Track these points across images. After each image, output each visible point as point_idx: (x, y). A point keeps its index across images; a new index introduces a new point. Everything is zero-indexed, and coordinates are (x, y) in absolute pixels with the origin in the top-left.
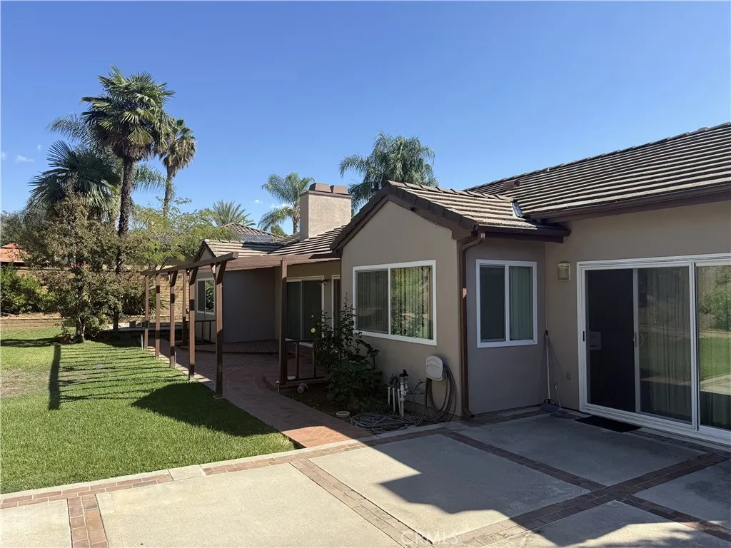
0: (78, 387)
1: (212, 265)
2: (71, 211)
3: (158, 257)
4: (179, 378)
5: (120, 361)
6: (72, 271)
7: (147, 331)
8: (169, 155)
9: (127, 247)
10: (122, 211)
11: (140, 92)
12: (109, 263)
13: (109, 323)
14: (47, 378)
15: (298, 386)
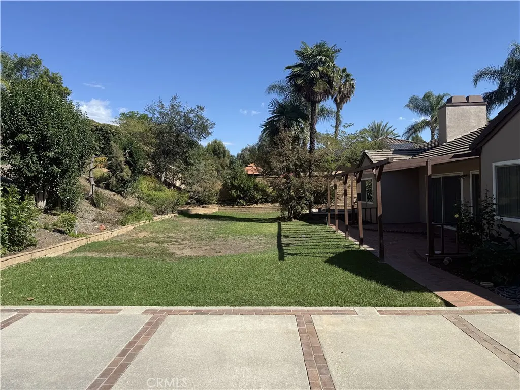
0: (293, 248)
1: (373, 169)
2: (283, 140)
3: (334, 165)
4: (353, 246)
5: (314, 233)
6: (285, 177)
7: (329, 214)
8: (337, 96)
9: (315, 160)
10: (311, 137)
11: (319, 55)
12: (304, 172)
13: (306, 209)
14: (276, 242)
15: (444, 259)
